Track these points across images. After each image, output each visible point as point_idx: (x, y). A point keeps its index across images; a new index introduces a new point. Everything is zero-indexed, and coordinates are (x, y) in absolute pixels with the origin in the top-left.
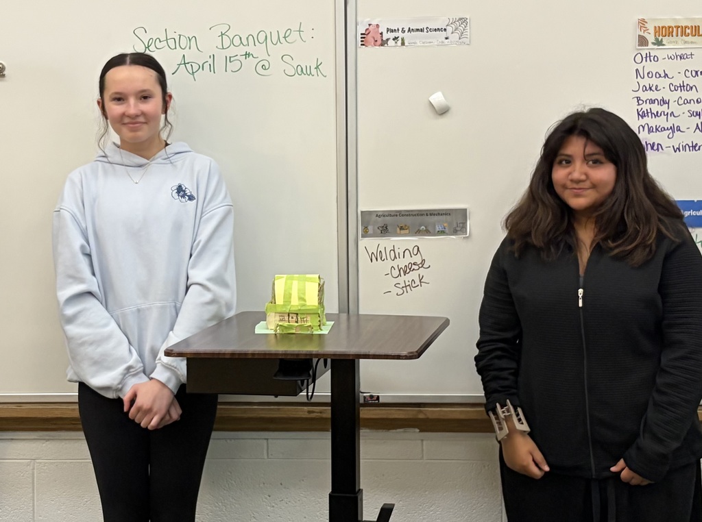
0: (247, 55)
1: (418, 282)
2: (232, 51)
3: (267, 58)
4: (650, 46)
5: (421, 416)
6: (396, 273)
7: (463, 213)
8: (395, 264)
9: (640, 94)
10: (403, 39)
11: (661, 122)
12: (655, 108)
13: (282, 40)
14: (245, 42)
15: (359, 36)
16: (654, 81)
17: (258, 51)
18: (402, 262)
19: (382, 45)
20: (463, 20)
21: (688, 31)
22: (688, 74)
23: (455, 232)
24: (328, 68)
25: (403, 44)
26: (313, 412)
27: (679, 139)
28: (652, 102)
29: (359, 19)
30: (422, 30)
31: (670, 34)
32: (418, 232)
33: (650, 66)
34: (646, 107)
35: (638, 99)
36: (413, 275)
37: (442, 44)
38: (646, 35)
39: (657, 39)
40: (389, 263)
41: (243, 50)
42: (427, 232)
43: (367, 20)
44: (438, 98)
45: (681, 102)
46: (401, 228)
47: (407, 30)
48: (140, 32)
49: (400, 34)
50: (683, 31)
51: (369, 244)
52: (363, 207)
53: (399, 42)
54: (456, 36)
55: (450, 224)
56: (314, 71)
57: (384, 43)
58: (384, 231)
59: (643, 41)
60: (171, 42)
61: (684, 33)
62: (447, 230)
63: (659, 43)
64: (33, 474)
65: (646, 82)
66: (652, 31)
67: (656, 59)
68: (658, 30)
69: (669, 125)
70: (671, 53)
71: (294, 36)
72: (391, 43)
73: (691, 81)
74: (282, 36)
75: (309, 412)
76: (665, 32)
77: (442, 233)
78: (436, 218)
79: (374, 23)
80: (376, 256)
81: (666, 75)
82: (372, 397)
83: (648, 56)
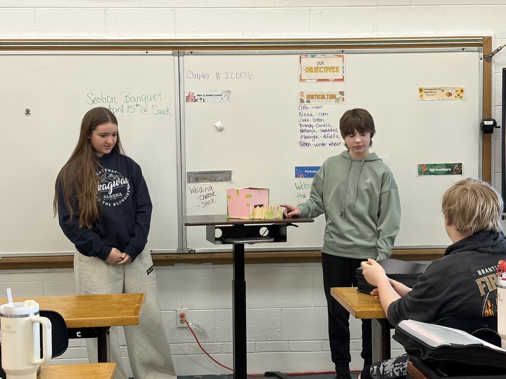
0: (137, 105)
1: (211, 202)
2: (130, 104)
3: (146, 106)
4: (305, 103)
5: (213, 257)
6: (202, 198)
7: (230, 172)
8: (202, 194)
9: (301, 122)
10: (204, 99)
11: (310, 134)
12: (307, 128)
13: (152, 99)
14: (136, 100)
15: (185, 98)
16: (307, 117)
17: (142, 103)
18: (205, 194)
19: (195, 101)
20: (229, 91)
21: (320, 97)
22: (320, 114)
23: (227, 180)
24: (172, 111)
25: (204, 101)
26: (167, 257)
27: (317, 141)
28: (306, 126)
29: (185, 91)
30: (212, 95)
31: (313, 98)
32: (211, 181)
33: (305, 111)
34: (304, 128)
35: (301, 125)
36: (209, 199)
37: (220, 101)
38: (303, 98)
39: (308, 100)
40: (199, 194)
41: (135, 103)
42: (215, 181)
43: (189, 91)
44: (219, 124)
45: (318, 126)
46: (204, 179)
47: (205, 95)
48: (90, 95)
49: (202, 97)
50: (318, 97)
51: (191, 186)
52: (188, 170)
53: (202, 100)
54: (226, 98)
55: (225, 177)
56: (166, 112)
57: (196, 101)
58: (197, 180)
59: (302, 101)
60: (104, 100)
61: (318, 98)
62: (223, 180)
63: (308, 102)
64: (44, 287)
65: (304, 118)
66: (306, 97)
67: (307, 108)
68: (308, 96)
69: (313, 135)
70: (313, 106)
71: (158, 97)
72: (199, 100)
73: (321, 117)
74: (152, 97)
75: (166, 257)
76: (311, 97)
77: (221, 181)
78: (218, 175)
79: (192, 92)
80: (194, 191)
81: (311, 115)
82: (192, 250)
83: (304, 107)
